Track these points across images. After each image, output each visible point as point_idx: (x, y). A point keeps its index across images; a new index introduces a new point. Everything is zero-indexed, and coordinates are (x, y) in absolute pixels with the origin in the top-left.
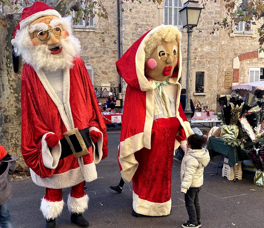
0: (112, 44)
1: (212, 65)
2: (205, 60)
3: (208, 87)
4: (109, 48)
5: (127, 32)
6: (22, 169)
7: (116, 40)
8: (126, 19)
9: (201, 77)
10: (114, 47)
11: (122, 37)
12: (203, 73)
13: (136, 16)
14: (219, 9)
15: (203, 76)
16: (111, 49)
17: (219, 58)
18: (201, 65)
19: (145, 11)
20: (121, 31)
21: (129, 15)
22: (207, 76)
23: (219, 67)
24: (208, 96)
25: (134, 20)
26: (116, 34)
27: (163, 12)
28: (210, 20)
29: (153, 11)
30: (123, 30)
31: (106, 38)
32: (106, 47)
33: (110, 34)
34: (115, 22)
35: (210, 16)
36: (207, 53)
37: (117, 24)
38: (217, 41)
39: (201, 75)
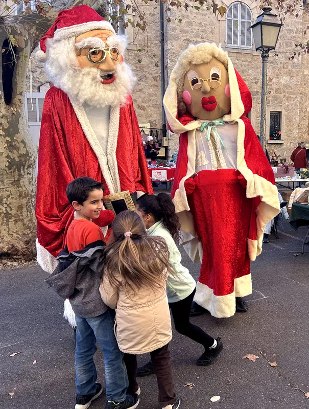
0: (152, 66)
1: (292, 102)
2: (282, 95)
3: (286, 132)
4: (149, 73)
5: (174, 51)
6: (17, 250)
7: (158, 62)
8: (173, 33)
9: (277, 118)
10: (155, 72)
11: (167, 58)
12: (280, 113)
13: (187, 28)
14: (301, 27)
15: (280, 117)
16: (151, 74)
17: (301, 93)
18: (278, 101)
19: (201, 23)
20: (165, 49)
21: (177, 27)
22: (285, 118)
23: (301, 105)
24: (286, 144)
25: (184, 35)
26: (159, 53)
27: (225, 25)
28: (289, 41)
29: (212, 23)
30: (169, 48)
31: (144, 58)
32: (143, 71)
33: (150, 53)
34: (157, 36)
35: (289, 36)
36: (285, 86)
37: (160, 39)
38: (298, 70)
39: (277, 116)
